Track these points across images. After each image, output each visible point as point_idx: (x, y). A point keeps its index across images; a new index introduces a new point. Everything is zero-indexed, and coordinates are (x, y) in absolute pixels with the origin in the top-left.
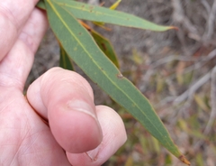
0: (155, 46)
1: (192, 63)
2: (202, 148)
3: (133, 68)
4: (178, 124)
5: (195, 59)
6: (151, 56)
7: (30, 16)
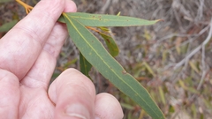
0: (159, 26)
1: (187, 39)
2: (195, 99)
3: (144, 42)
4: (178, 82)
5: (189, 36)
6: (156, 33)
7: (52, 30)
